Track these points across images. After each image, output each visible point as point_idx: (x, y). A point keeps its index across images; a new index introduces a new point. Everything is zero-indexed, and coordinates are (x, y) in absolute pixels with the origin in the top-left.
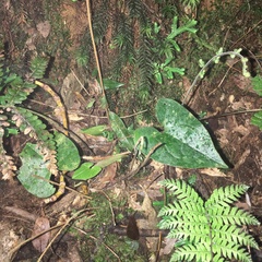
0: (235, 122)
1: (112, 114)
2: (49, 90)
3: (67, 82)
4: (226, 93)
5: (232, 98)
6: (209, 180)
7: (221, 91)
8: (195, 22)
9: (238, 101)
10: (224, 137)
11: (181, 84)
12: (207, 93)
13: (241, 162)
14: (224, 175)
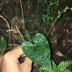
0: (68, 38)
1: (27, 31)
2: (5, 19)
3: (14, 19)
4: (66, 29)
5: (68, 31)
6: (58, 57)
7: (65, 28)
8: (59, 2)
9: (69, 32)
10: (64, 43)
11: (51, 24)
12: (60, 28)
13: (69, 52)
14: (63, 56)
